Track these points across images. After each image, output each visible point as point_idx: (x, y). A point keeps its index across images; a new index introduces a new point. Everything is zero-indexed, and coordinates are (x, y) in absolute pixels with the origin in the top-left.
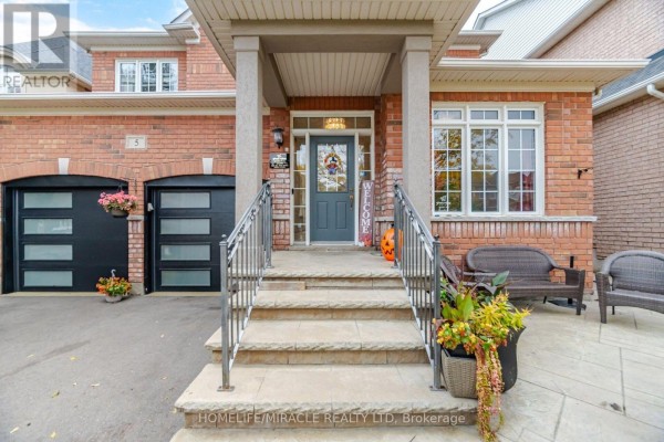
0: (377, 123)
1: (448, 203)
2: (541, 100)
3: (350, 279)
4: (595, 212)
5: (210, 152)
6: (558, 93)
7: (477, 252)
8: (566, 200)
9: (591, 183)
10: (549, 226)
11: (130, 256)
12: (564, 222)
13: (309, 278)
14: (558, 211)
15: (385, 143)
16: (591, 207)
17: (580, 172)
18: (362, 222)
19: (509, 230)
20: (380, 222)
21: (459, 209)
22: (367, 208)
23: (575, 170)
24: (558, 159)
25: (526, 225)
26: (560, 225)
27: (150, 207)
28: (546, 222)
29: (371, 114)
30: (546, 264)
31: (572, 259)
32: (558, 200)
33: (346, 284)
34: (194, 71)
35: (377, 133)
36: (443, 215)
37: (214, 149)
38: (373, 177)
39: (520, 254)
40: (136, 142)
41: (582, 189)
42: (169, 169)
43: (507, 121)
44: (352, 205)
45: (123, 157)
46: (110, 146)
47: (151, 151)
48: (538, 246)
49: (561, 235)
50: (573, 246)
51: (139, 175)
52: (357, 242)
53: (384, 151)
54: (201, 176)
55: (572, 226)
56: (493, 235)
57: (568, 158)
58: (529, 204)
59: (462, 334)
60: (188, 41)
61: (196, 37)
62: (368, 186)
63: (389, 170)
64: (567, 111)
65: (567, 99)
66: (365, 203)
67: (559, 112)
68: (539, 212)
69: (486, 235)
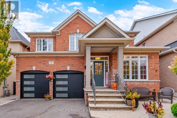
0: (109, 59)
1: (126, 77)
2: (147, 54)
3: (108, 92)
4: (160, 80)
5: (69, 65)
6: (151, 53)
7: (133, 88)
8: (153, 77)
9: (159, 73)
10: (149, 83)
11: (50, 90)
12: (153, 82)
13: (101, 92)
14: (151, 79)
15: (112, 64)
16: (159, 78)
17: (156, 71)
18: (106, 81)
19: (140, 84)
20: (110, 82)
21: (129, 79)
22: (107, 78)
23: (155, 70)
24: (151, 67)
25: (144, 83)
26: (152, 82)
27: (54, 78)
28: (149, 82)
29: (108, 57)
30: (148, 91)
31: (154, 90)
32: (151, 77)
33: (108, 93)
34: (58, 42)
35: (109, 61)
36: (125, 80)
37: (70, 64)
38: (108, 71)
39: (143, 89)
40: (51, 63)
41: (157, 74)
42: (59, 69)
43: (140, 59)
44: (103, 78)
45: (48, 66)
46: (45, 64)
47: (55, 65)
48: (147, 87)
49: (152, 85)
50: (155, 87)
51: (52, 70)
52: (105, 86)
53: (112, 66)
54: (67, 71)
55: (155, 83)
56: (137, 85)
57: (154, 67)
58: (145, 78)
59: (130, 96)
60: (56, 34)
61: (59, 33)
62: (107, 73)
63: (113, 70)
64: (153, 57)
65: (153, 54)
66: (107, 77)
67: (152, 57)
68: (147, 80)
69: (135, 85)
